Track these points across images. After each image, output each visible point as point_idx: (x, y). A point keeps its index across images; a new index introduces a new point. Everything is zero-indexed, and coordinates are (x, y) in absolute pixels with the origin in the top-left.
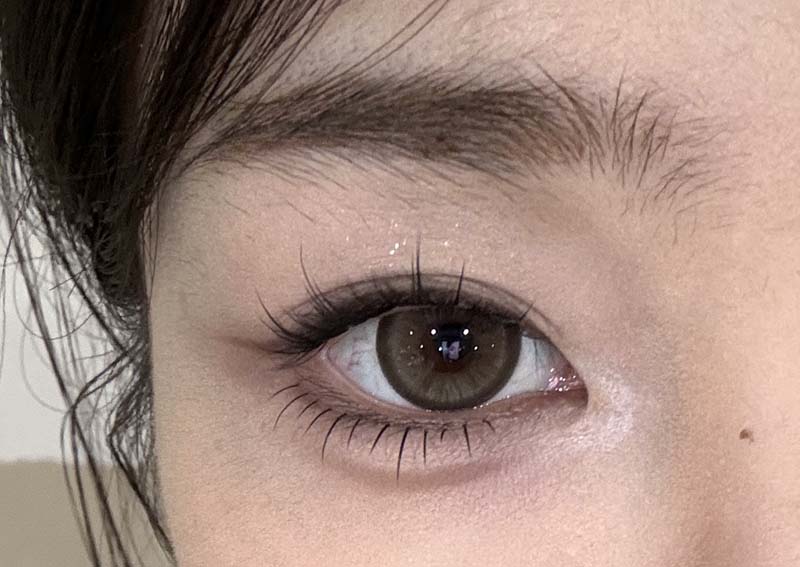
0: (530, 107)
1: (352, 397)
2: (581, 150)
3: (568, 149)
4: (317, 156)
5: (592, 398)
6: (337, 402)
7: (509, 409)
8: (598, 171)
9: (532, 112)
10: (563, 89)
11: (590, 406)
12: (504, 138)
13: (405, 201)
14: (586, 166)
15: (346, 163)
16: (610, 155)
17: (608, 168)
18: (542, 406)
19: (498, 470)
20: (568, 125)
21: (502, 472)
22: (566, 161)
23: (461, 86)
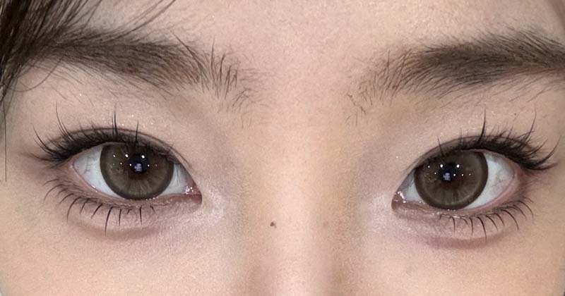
0: (172, 54)
1: (85, 189)
2: (198, 78)
3: (192, 77)
4: (68, 66)
5: (203, 200)
6: (77, 191)
7: (164, 202)
8: (206, 89)
9: (173, 57)
10: (187, 47)
11: (203, 203)
12: (160, 68)
13: (112, 93)
14: (200, 86)
15: (82, 71)
16: (212, 82)
17: (211, 88)
18: (180, 201)
19: (158, 233)
20: (190, 65)
21: (160, 234)
22: (191, 83)
23: (139, 40)
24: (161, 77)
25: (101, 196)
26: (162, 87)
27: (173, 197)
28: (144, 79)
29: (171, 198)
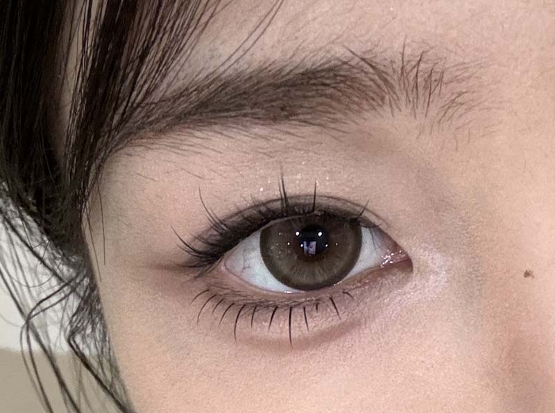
8: (396, 111)
14: (388, 109)
17: (403, 108)
24: (330, 113)
25: (271, 296)
26: (332, 125)
27: (372, 273)
28: (305, 122)
29: (368, 275)
